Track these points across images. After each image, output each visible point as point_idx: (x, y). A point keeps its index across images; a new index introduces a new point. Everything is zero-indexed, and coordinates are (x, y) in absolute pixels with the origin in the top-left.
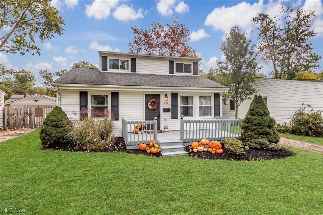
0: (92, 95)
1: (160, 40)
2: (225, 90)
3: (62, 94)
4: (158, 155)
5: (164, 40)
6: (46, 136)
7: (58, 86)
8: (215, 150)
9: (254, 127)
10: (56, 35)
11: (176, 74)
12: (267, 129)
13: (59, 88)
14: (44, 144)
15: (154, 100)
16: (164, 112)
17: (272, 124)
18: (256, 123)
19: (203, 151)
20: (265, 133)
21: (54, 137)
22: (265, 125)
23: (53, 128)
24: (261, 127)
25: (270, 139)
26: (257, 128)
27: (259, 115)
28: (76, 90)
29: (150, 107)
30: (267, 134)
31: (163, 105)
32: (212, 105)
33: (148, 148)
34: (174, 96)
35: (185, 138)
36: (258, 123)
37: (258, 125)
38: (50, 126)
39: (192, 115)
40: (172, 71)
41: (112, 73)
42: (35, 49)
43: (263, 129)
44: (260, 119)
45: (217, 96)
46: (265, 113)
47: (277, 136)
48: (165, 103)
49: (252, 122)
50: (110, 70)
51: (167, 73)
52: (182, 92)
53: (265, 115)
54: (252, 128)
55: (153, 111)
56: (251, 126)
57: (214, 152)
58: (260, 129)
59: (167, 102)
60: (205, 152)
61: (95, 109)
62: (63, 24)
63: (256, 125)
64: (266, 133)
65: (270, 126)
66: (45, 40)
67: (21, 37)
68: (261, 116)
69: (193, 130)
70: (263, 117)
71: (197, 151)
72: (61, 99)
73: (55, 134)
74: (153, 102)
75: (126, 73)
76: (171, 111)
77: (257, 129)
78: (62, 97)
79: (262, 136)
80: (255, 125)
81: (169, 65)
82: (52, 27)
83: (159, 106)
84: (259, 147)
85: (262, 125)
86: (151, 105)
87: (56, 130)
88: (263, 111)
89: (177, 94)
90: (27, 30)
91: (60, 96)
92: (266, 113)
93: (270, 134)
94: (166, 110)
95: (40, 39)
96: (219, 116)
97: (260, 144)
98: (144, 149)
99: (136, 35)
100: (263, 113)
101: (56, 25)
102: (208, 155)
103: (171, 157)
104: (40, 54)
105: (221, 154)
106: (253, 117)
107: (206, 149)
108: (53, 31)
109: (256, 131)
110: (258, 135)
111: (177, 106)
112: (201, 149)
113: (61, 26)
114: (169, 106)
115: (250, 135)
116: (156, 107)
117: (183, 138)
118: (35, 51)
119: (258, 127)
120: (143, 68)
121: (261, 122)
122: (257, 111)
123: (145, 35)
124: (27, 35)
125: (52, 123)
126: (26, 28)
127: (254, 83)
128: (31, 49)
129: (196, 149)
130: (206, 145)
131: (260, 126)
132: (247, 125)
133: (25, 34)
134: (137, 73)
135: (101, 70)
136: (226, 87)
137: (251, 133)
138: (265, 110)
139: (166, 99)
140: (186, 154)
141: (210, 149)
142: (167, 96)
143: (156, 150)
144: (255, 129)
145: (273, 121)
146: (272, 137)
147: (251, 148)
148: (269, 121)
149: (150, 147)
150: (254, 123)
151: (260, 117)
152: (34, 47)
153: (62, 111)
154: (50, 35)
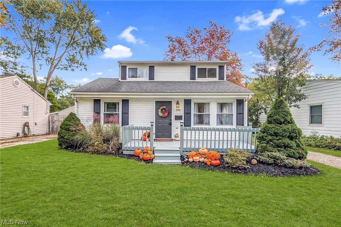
0: (105, 103)
1: (196, 46)
2: (249, 95)
3: (79, 102)
4: (149, 161)
5: (201, 46)
6: (61, 138)
7: (74, 95)
8: (210, 160)
9: (270, 137)
10: (99, 51)
11: (198, 80)
12: (287, 141)
13: (75, 96)
14: (60, 145)
15: (164, 107)
16: (175, 119)
17: (295, 135)
18: (272, 132)
19: (199, 162)
20: (283, 146)
21: (66, 139)
22: (284, 135)
23: (66, 132)
24: (278, 138)
25: (289, 154)
26: (273, 139)
27: (278, 123)
28: (90, 98)
29: (161, 114)
30: (286, 147)
31: (175, 113)
32: (233, 113)
33: (141, 154)
34: (188, 102)
35: (185, 146)
36: (275, 133)
37: (276, 135)
38: (64, 129)
39: (209, 124)
40: (193, 77)
41: (130, 81)
42: (83, 65)
43: (281, 140)
44: (278, 127)
45: (240, 102)
46: (285, 120)
47: (303, 150)
48: (178, 110)
49: (268, 131)
50: (128, 79)
51: (188, 79)
52: (196, 99)
53: (286, 123)
54: (268, 139)
55: (164, 119)
56: (266, 136)
57: (209, 163)
58: (278, 140)
59: (179, 110)
60: (201, 162)
61: (107, 116)
62: (105, 41)
63: (273, 135)
64: (285, 145)
65: (292, 137)
66: (90, 56)
67: (73, 56)
68: (281, 124)
69: (211, 140)
70: (283, 125)
71: (192, 161)
72: (79, 106)
73: (67, 136)
74: (163, 109)
75: (144, 81)
76: (183, 119)
77: (273, 141)
78: (79, 104)
79: (279, 149)
80: (271, 135)
81: (190, 70)
82: (95, 44)
83: (170, 113)
84: (271, 161)
85: (280, 135)
86: (162, 112)
87: (68, 133)
88: (283, 118)
89: (190, 100)
90: (78, 49)
91: (77, 103)
92: (287, 121)
93: (291, 147)
94: (178, 118)
95: (87, 56)
96: (243, 125)
97: (275, 158)
98: (138, 155)
99: (171, 43)
100: (282, 120)
101: (98, 42)
102: (203, 165)
103: (161, 165)
104: (86, 70)
105: (216, 166)
106: (270, 126)
107: (202, 160)
108: (97, 48)
109: (271, 143)
110: (274, 147)
111: (190, 113)
112: (197, 158)
113: (103, 42)
114: (181, 113)
115: (264, 147)
116: (167, 114)
117: (183, 147)
118: (83, 67)
119: (275, 137)
120: (161, 75)
121: (279, 132)
122: (275, 118)
123: (179, 42)
124: (78, 53)
125: (65, 127)
126: (76, 48)
127: (303, 87)
128: (80, 65)
129: (192, 159)
130: (203, 155)
131: (277, 136)
132: (263, 135)
133: (76, 53)
134: (155, 80)
135: (120, 80)
136: (251, 91)
137: (266, 145)
138: (286, 117)
139: (178, 106)
140: (179, 163)
141: (206, 159)
142: (179, 103)
143: (148, 156)
144: (271, 140)
145: (297, 131)
146: (293, 150)
147: (259, 162)
148: (290, 131)
149: (144, 153)
150: (270, 133)
151: (279, 125)
152: (82, 64)
153: (76, 117)
154: (94, 52)
